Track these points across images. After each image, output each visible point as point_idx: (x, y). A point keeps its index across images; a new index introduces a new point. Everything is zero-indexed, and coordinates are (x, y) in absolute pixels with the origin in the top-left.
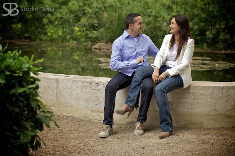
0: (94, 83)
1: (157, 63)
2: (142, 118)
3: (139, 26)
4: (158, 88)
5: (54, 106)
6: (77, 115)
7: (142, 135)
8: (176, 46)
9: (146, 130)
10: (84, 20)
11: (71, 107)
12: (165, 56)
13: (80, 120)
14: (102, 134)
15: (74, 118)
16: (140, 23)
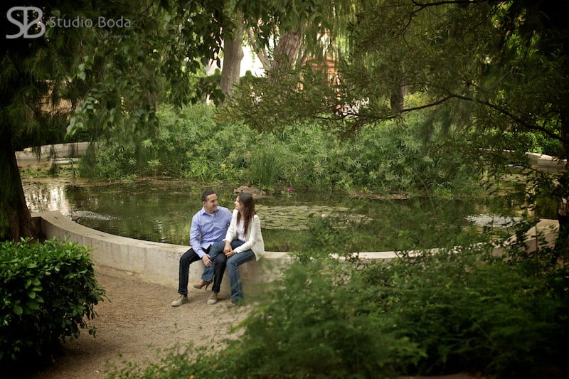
0: (177, 254)
1: (229, 238)
2: (216, 289)
3: (212, 204)
4: (229, 261)
5: (143, 274)
6: (162, 283)
7: (213, 304)
8: (242, 223)
9: (218, 300)
10: (232, 155)
11: (158, 275)
12: (235, 232)
13: (165, 288)
14: (175, 303)
15: (159, 286)
16: (213, 201)
